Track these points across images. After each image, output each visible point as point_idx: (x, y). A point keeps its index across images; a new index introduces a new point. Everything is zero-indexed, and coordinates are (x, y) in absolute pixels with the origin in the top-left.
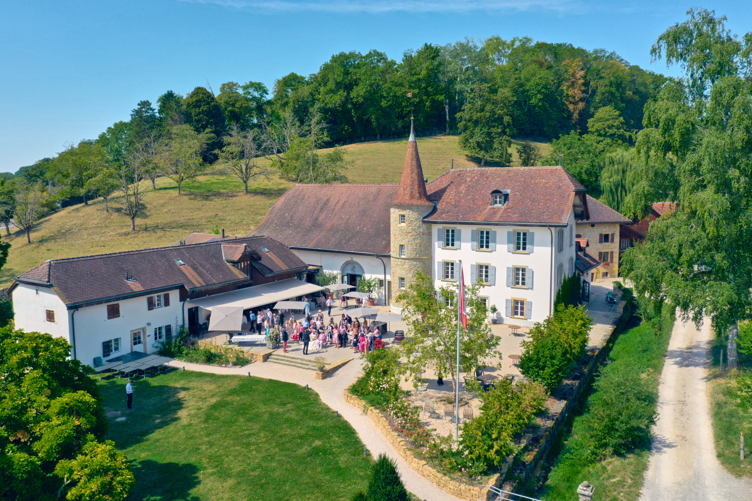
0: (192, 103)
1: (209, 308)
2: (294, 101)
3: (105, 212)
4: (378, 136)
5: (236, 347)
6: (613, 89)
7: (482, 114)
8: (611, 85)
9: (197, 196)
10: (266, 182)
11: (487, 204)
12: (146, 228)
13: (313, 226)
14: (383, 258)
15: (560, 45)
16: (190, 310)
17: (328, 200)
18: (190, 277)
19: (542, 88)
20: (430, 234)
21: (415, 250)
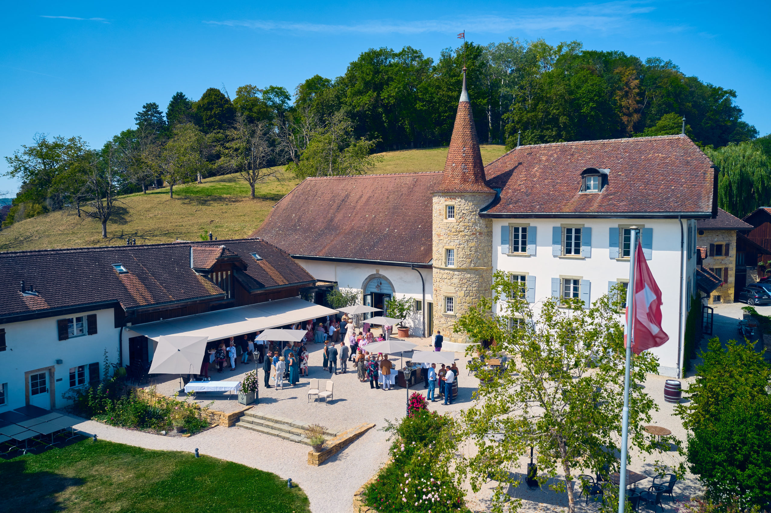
0: (204, 105)
1: (155, 339)
2: (318, 104)
3: (77, 217)
4: (412, 144)
5: (191, 400)
6: (671, 100)
7: (533, 114)
8: (668, 96)
9: (193, 200)
10: (280, 188)
11: (576, 189)
12: (122, 235)
13: (326, 228)
14: (421, 270)
15: (610, 54)
16: (131, 340)
17: (347, 196)
18: (132, 291)
19: (595, 95)
20: (490, 234)
21: (468, 256)
